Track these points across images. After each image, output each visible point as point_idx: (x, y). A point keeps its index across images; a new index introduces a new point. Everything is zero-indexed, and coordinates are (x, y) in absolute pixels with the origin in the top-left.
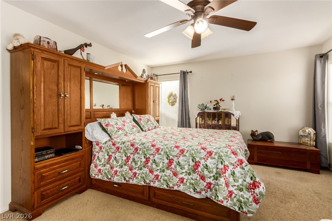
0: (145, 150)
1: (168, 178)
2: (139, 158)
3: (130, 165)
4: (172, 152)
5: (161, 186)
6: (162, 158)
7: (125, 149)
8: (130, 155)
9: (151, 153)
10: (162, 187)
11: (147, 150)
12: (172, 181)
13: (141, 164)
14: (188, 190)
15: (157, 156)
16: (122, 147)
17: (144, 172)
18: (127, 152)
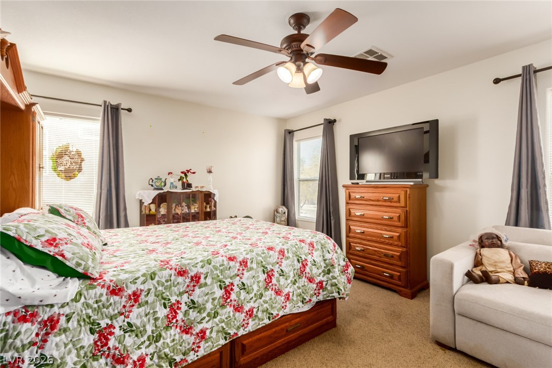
0: (218, 272)
1: (269, 305)
2: (207, 294)
3: (183, 321)
4: (268, 259)
5: (259, 324)
6: (256, 275)
7: (160, 288)
8: (179, 299)
9: (232, 274)
10: (262, 324)
11: (222, 271)
12: (276, 305)
13: (214, 305)
14: (296, 306)
15: (246, 274)
16: (152, 287)
17: (223, 317)
18: (168, 294)
